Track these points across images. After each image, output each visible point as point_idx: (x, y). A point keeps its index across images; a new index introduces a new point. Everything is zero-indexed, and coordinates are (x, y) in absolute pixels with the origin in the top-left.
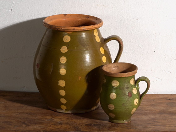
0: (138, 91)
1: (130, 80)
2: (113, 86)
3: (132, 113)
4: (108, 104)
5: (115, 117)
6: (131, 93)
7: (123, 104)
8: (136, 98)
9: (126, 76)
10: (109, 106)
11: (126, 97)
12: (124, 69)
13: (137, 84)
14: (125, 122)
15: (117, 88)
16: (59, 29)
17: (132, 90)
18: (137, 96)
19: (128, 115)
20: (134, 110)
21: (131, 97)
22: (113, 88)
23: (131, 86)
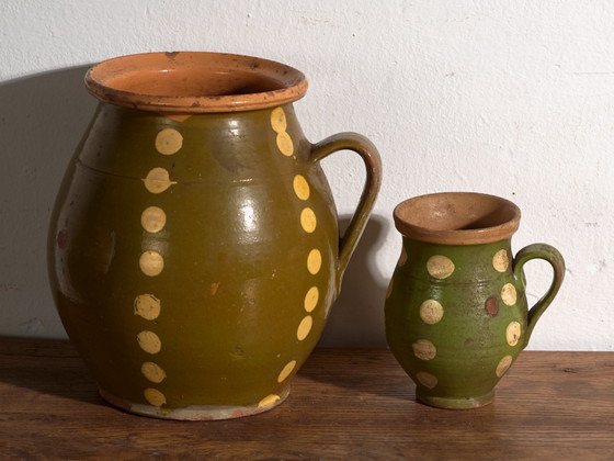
0: (521, 295)
1: (492, 257)
2: (432, 277)
3: (498, 374)
4: (415, 341)
5: (437, 386)
6: (494, 303)
7: (468, 340)
8: (515, 320)
9: (479, 241)
10: (416, 346)
11: (478, 317)
12: (474, 216)
13: (517, 269)
14: (474, 403)
15: (445, 283)
16: (139, 103)
17: (500, 290)
18: (518, 314)
19: (486, 380)
20: (506, 361)
21: (494, 315)
22: (432, 283)
23: (495, 278)
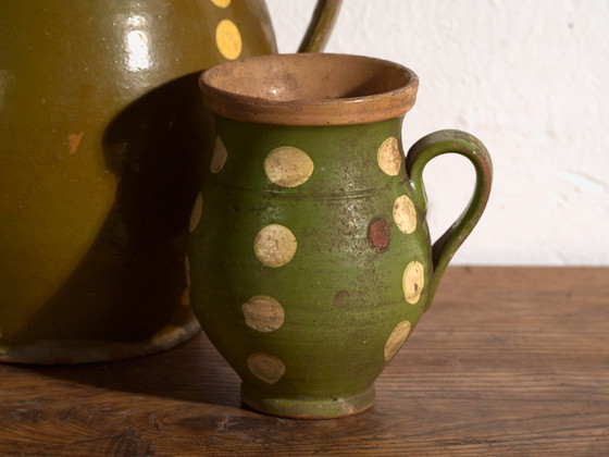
1: (376, 148)
2: (273, 185)
3: (387, 353)
4: (246, 300)
5: (284, 378)
6: (381, 230)
7: (341, 293)
8: (416, 259)
10: (248, 308)
11: (352, 252)
13: (414, 173)
14: (344, 406)
15: (298, 195)
17: (390, 207)
18: (416, 248)
19: (365, 363)
20: (402, 331)
21: (384, 249)
22: (273, 196)
23: (383, 184)
